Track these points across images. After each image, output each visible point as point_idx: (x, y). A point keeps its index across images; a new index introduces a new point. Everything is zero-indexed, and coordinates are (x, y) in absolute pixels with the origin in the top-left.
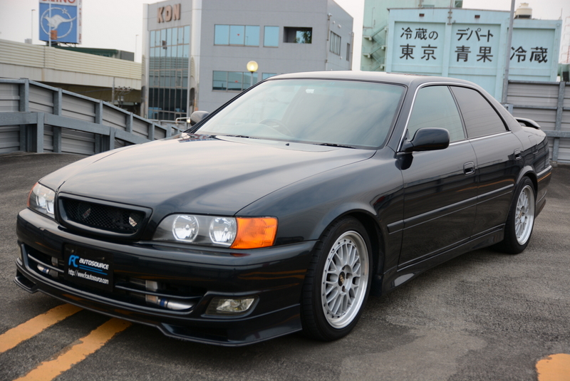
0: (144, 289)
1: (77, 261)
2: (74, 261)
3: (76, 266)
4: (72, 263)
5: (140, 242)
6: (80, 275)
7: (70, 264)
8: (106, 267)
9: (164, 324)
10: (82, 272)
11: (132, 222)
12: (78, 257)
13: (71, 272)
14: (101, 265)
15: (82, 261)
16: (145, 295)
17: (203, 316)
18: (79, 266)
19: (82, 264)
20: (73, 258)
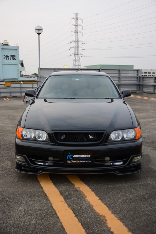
0: (104, 161)
1: (72, 157)
2: (70, 157)
3: (72, 159)
4: (69, 158)
5: (102, 144)
6: (73, 162)
7: (67, 158)
8: (89, 156)
9: (116, 171)
10: (76, 160)
11: (91, 137)
12: (72, 155)
13: (69, 162)
14: (87, 156)
15: (75, 156)
16: (104, 163)
17: (131, 164)
18: (73, 158)
19: (75, 157)
20: (69, 156)
